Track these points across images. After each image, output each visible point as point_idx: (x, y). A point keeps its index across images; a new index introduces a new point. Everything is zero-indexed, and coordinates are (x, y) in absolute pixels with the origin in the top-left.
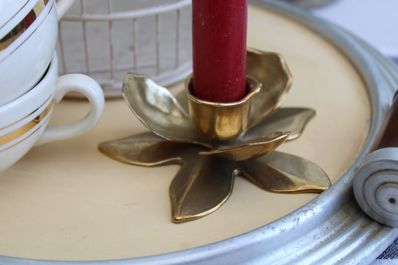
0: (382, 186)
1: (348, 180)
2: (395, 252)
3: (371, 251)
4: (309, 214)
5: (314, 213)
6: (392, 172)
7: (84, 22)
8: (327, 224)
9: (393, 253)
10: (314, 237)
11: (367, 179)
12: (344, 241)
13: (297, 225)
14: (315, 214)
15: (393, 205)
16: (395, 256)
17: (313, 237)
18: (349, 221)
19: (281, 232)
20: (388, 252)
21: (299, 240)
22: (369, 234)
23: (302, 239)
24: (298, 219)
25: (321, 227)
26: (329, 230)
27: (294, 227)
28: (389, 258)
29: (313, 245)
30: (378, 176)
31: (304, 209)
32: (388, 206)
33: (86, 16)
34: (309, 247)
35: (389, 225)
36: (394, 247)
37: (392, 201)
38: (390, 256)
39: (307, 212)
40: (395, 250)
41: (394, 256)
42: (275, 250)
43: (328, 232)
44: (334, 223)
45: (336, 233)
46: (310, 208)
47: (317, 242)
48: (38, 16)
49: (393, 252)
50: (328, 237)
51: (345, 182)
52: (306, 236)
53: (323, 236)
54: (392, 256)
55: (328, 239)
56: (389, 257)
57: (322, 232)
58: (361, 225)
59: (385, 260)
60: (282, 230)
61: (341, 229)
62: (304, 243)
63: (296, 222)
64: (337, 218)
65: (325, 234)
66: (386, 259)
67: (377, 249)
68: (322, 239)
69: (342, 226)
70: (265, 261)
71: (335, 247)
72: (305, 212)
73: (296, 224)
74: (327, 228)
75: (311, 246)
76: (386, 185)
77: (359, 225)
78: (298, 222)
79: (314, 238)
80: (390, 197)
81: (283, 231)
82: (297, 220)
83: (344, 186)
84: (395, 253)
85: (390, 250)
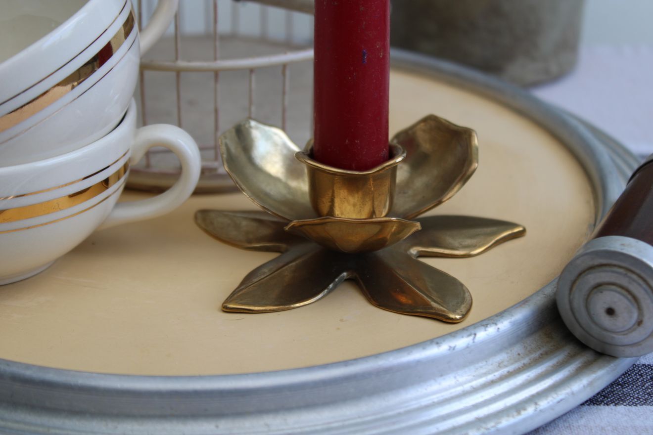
0: (595, 290)
1: (552, 291)
2: (621, 397)
3: (582, 386)
4: (491, 330)
5: (498, 328)
6: (607, 268)
7: (179, 72)
8: (518, 349)
9: (618, 399)
10: (499, 364)
11: (574, 282)
12: (542, 372)
13: (474, 342)
14: (500, 330)
15: (612, 319)
16: (621, 402)
17: (497, 365)
18: (552, 348)
19: (449, 350)
20: (610, 398)
21: (477, 366)
22: (579, 365)
23: (481, 364)
24: (475, 334)
25: (509, 351)
26: (522, 357)
27: (468, 344)
28: (611, 405)
29: (497, 374)
30: (589, 276)
31: (485, 323)
32: (606, 321)
33: (182, 64)
34: (490, 377)
35: (609, 354)
36: (620, 391)
37: (610, 312)
38: (614, 402)
39: (489, 326)
40: (621, 396)
41: (619, 403)
42: (442, 375)
43: (518, 360)
44: (529, 348)
45: (532, 362)
46: (493, 321)
47: (504, 371)
48: (116, 51)
49: (619, 397)
50: (520, 366)
51: (546, 293)
52: (486, 362)
53: (512, 364)
54: (616, 402)
55: (519, 368)
56: (612, 403)
57: (510, 359)
58: (569, 353)
59: (606, 407)
60: (450, 347)
61: (540, 358)
62: (484, 371)
63: (471, 337)
64: (535, 342)
65: (516, 362)
66: (608, 405)
67: (590, 384)
68: (511, 368)
69: (541, 354)
70: (426, 389)
71: (529, 378)
72: (486, 326)
73: (472, 341)
74: (519, 354)
75: (495, 375)
76: (600, 288)
77: (566, 353)
78: (474, 338)
79: (499, 366)
80: (606, 306)
81: (452, 349)
82: (473, 336)
83: (545, 297)
84: (622, 399)
85: (614, 394)
